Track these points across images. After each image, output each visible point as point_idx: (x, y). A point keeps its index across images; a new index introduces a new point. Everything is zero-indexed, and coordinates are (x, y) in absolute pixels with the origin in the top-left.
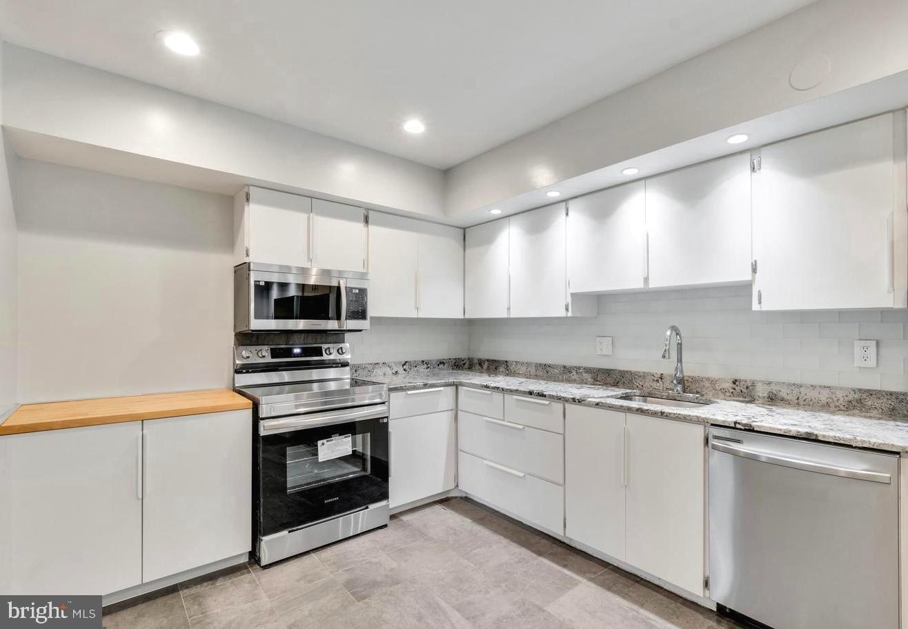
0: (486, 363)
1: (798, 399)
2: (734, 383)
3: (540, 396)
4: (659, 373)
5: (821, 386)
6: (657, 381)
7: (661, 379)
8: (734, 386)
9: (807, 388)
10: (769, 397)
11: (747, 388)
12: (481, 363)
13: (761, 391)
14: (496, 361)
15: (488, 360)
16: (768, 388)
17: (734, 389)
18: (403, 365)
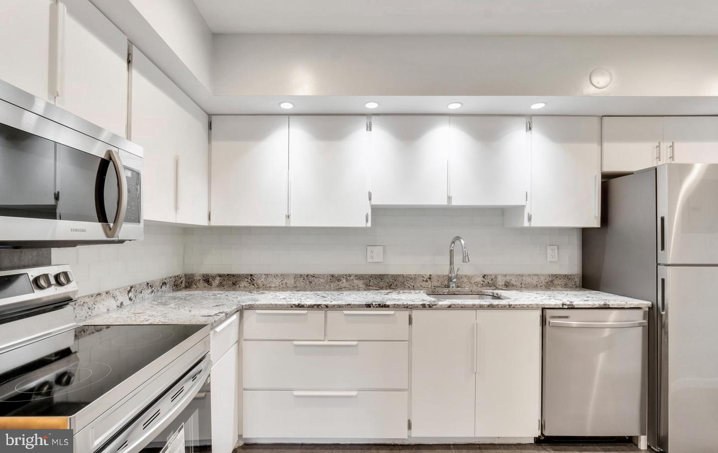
0: (218, 278)
1: (521, 284)
2: (484, 277)
3: (382, 307)
4: (428, 274)
5: (533, 275)
6: (427, 281)
7: (430, 279)
8: (484, 279)
9: (526, 276)
10: (505, 285)
11: (492, 280)
12: (207, 280)
13: (500, 281)
14: (234, 276)
15: (220, 276)
16: (504, 279)
17: (484, 281)
18: (129, 292)
